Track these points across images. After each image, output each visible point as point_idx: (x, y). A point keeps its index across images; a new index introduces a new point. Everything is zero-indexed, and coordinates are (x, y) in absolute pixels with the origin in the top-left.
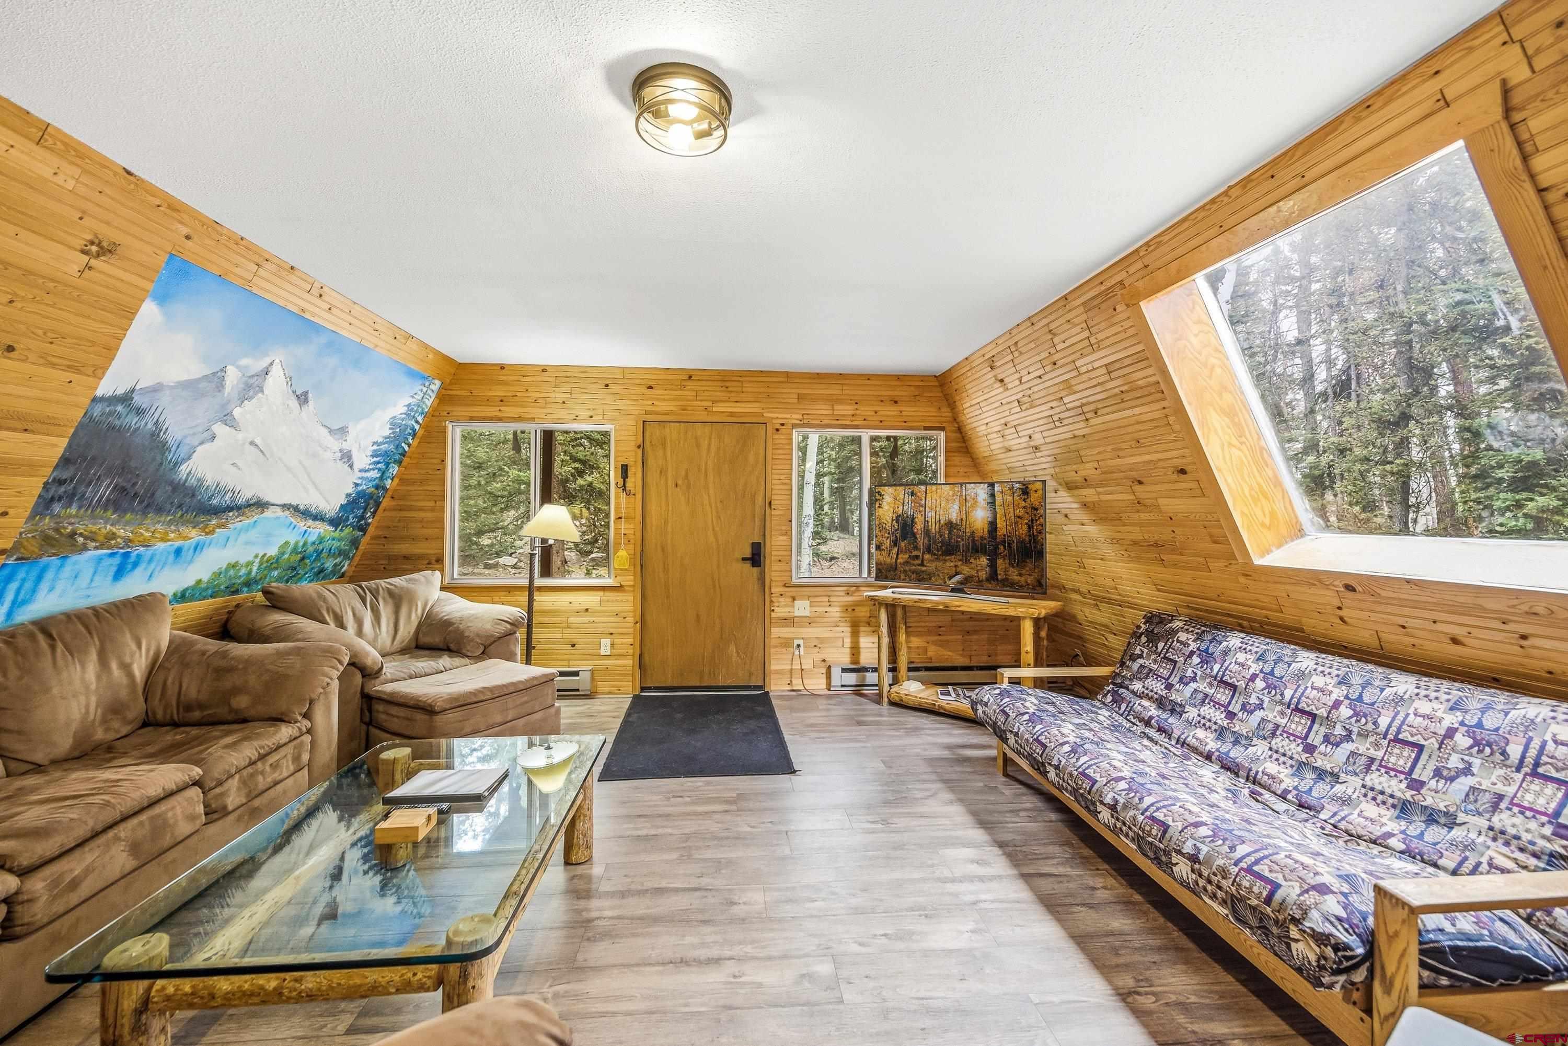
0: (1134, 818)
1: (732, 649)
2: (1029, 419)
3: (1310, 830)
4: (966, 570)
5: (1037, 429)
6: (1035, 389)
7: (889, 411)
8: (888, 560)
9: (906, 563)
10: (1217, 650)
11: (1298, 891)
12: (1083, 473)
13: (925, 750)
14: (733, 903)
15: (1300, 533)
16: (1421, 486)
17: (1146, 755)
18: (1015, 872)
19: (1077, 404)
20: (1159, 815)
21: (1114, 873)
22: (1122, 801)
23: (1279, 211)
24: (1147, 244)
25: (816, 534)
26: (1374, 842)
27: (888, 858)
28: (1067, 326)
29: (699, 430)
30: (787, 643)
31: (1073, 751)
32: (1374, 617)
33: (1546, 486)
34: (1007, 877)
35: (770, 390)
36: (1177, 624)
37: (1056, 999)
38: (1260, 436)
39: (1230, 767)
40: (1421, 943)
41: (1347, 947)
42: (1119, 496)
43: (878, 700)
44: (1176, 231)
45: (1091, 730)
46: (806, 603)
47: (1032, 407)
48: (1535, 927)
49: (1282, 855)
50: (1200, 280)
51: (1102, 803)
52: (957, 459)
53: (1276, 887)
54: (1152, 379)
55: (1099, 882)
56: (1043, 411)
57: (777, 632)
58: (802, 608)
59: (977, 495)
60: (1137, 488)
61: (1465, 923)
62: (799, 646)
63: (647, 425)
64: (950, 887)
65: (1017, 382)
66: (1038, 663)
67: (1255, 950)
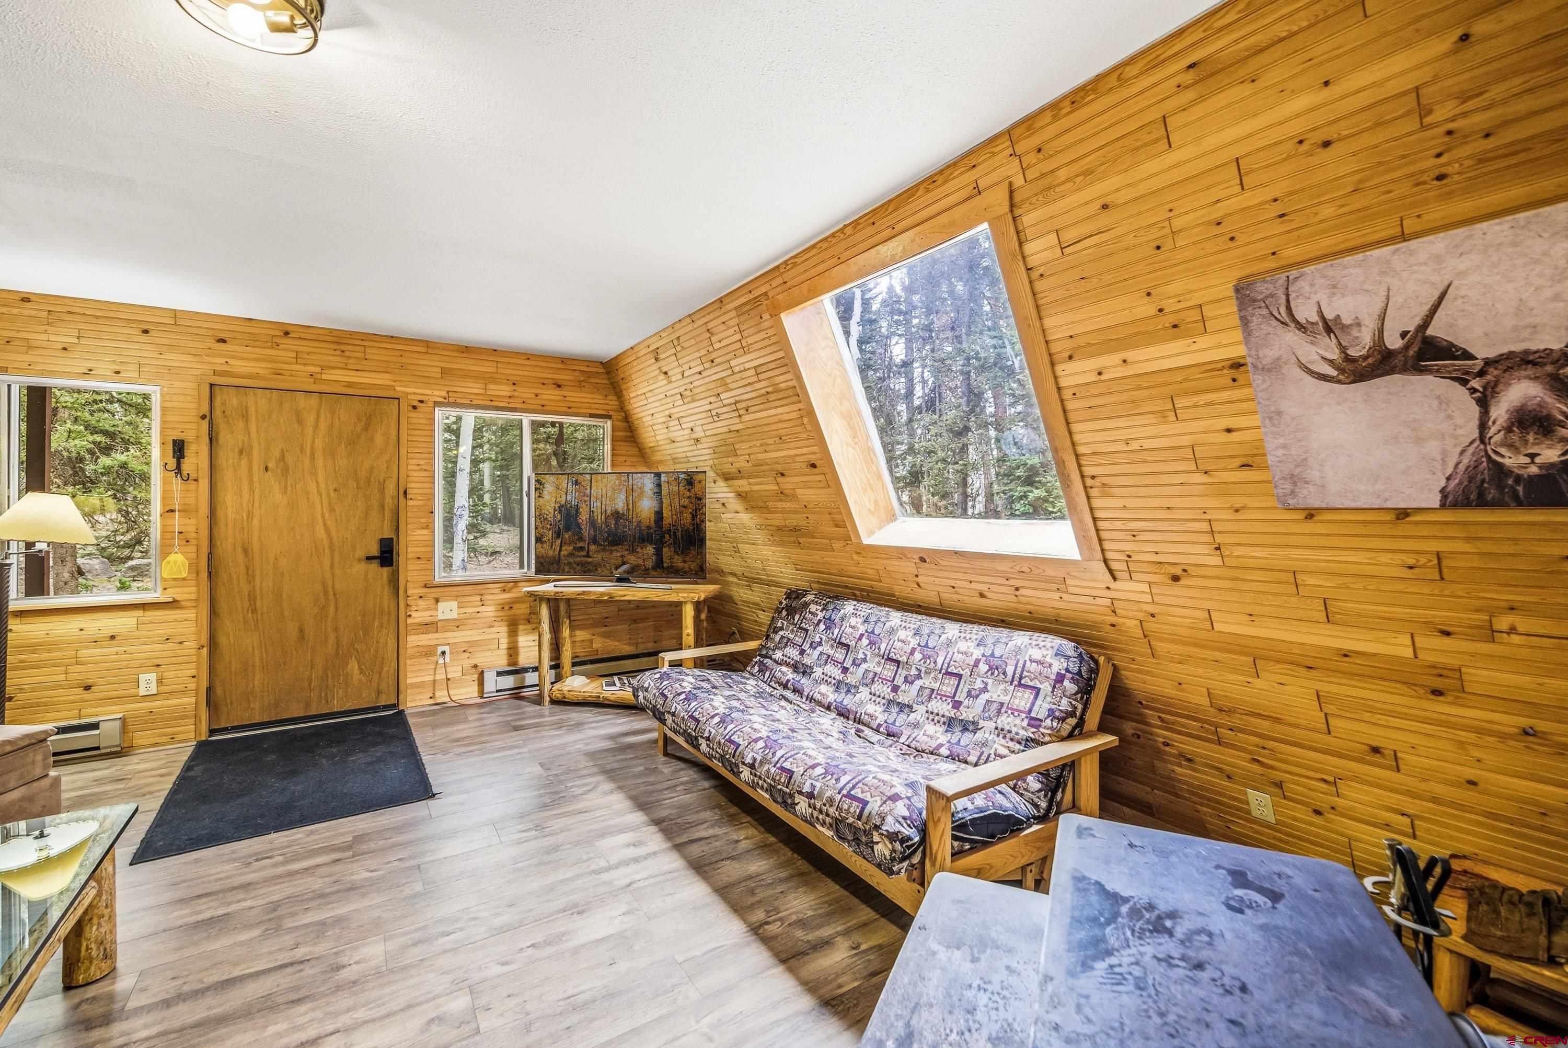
0: (768, 771)
1: (353, 666)
2: (690, 412)
3: (893, 753)
4: (633, 559)
5: (698, 423)
6: (695, 384)
7: (550, 395)
8: (551, 553)
9: (571, 555)
10: (837, 617)
11: (879, 803)
12: (736, 465)
13: (588, 744)
14: (339, 968)
15: (893, 518)
16: (977, 482)
17: (782, 715)
18: (669, 845)
19: (732, 400)
20: (787, 765)
21: (754, 823)
22: (759, 758)
23: (878, 253)
24: (786, 262)
25: (472, 528)
26: (932, 753)
27: (540, 864)
28: (722, 327)
29: (302, 400)
30: (429, 652)
31: (722, 721)
32: (937, 581)
33: (1040, 482)
34: (663, 851)
35: (403, 360)
36: (809, 597)
37: (698, 953)
38: (868, 437)
39: (843, 713)
40: (953, 822)
41: (909, 838)
42: (766, 486)
43: (538, 700)
44: (805, 257)
45: (739, 699)
46: (454, 604)
47: (693, 401)
48: (1018, 793)
49: (871, 777)
50: (827, 302)
51: (743, 763)
52: (625, 448)
53: (865, 803)
54: (790, 384)
55: (741, 835)
56: (703, 405)
57: (414, 641)
58: (448, 610)
59: (643, 485)
60: (780, 479)
61: (980, 800)
62: (443, 653)
63: (217, 390)
64: (605, 877)
65: (680, 376)
66: (698, 644)
67: (853, 859)
